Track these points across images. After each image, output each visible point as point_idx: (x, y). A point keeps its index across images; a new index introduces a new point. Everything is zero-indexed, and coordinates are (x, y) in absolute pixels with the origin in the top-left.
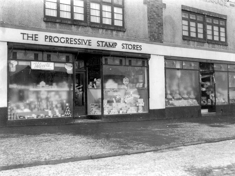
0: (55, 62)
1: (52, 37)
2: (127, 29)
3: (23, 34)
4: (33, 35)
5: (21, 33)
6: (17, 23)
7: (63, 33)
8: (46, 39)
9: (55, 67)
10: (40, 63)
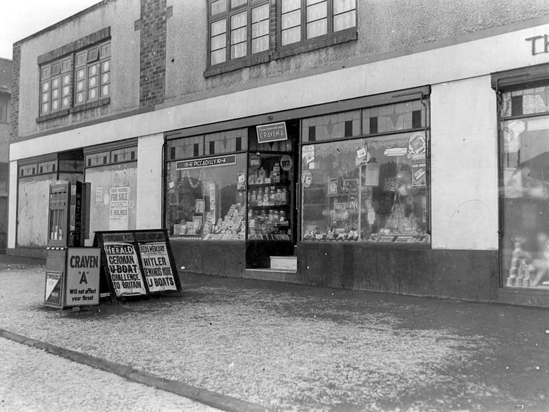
3: (534, 39)
5: (529, 40)
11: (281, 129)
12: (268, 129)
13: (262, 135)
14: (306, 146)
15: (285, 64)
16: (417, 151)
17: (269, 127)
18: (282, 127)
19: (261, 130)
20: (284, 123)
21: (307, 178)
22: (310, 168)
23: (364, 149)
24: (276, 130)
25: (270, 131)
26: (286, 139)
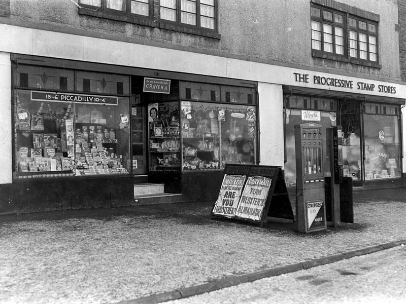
0: (321, 111)
1: (320, 77)
2: (382, 65)
3: (296, 74)
4: (304, 75)
5: (294, 73)
6: (290, 60)
7: (328, 72)
8: (314, 80)
9: (321, 117)
10: (309, 111)
11: (166, 85)
12: (155, 82)
13: (148, 86)
14: (185, 102)
15: (167, 35)
16: (251, 117)
17: (156, 81)
18: (167, 83)
19: (148, 81)
20: (170, 81)
21: (186, 125)
22: (188, 118)
23: (223, 111)
24: (161, 85)
25: (157, 84)
26: (169, 93)
